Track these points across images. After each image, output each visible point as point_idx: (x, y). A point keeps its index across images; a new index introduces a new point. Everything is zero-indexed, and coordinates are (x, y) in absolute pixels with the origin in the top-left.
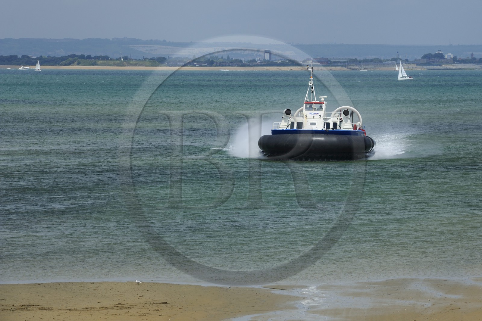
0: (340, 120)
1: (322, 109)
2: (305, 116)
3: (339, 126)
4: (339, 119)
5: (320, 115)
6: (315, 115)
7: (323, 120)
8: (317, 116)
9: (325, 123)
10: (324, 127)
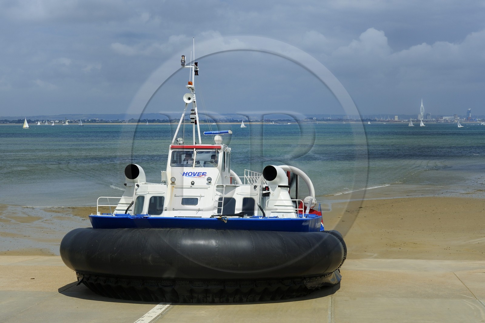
0: (264, 192)
1: (217, 162)
2: (169, 182)
3: (260, 207)
4: (258, 188)
5: (209, 180)
6: (196, 180)
7: (217, 190)
8: (201, 182)
9: (220, 199)
10: (219, 211)
